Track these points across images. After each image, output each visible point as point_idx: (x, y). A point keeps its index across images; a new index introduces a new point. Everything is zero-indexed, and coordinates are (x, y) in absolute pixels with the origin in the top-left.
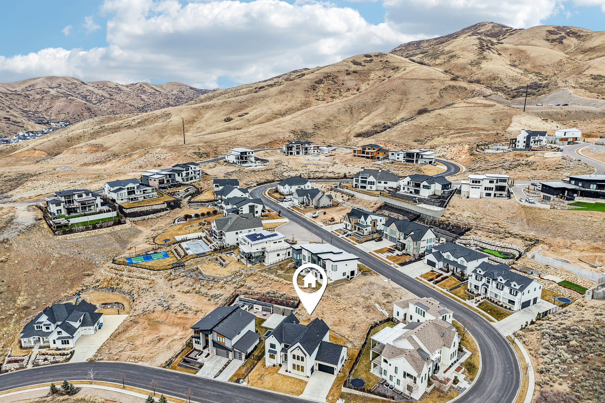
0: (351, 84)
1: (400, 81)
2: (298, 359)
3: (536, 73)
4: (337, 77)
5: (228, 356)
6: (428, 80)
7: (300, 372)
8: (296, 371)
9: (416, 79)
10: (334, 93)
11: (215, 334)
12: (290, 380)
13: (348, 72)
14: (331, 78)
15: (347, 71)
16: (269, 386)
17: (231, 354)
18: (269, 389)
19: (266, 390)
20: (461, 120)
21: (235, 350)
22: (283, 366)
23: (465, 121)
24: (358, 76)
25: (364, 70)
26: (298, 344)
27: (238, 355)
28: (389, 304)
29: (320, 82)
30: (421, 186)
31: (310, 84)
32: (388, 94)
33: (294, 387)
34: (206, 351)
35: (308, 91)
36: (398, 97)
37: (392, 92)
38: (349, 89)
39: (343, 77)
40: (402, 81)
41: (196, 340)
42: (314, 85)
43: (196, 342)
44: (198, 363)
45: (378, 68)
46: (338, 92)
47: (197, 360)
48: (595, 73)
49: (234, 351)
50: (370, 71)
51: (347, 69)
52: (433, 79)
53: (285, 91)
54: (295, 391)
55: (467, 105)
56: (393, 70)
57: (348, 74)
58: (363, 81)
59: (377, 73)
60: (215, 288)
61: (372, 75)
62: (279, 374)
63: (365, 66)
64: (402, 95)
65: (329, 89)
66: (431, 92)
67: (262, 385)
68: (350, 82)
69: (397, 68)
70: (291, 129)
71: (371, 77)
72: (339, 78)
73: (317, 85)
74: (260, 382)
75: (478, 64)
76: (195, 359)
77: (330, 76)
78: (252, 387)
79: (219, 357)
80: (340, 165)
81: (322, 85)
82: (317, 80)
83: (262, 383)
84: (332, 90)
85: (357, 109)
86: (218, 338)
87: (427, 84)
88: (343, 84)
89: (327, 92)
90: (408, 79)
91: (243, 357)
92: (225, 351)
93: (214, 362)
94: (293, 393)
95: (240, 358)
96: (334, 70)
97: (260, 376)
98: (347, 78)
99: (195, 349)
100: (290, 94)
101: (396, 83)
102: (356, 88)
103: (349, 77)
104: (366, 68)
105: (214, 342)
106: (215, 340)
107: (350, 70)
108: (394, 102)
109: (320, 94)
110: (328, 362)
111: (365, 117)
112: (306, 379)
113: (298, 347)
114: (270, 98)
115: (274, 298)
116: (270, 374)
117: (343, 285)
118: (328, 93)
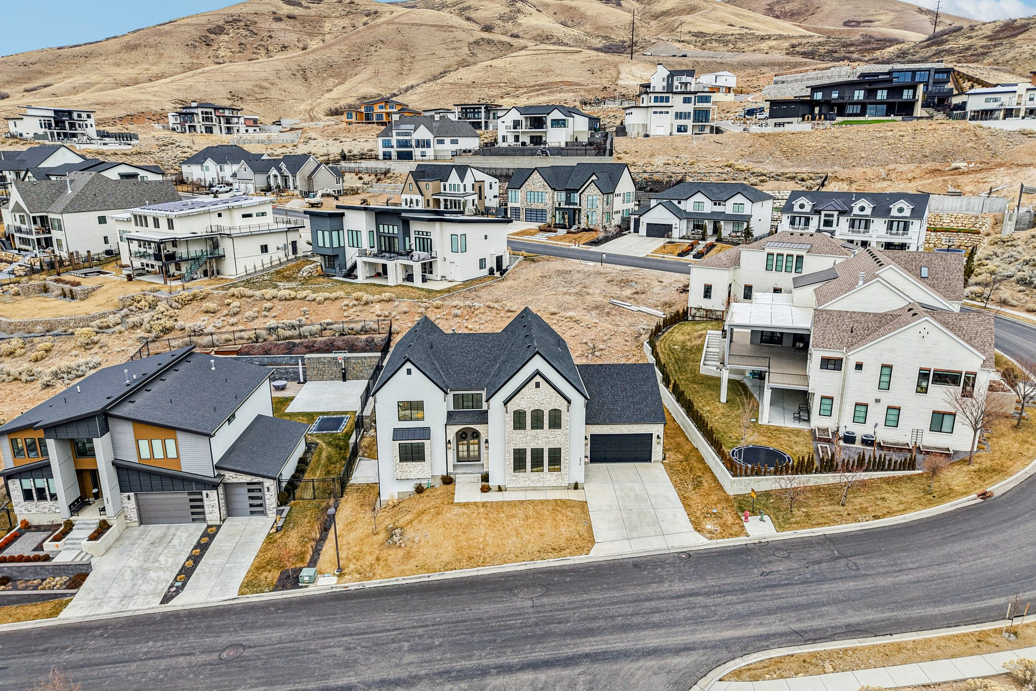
0: (289, 39)
1: (390, 27)
2: (537, 423)
3: (603, 37)
4: (255, 23)
5: (197, 512)
6: (442, 27)
7: (547, 477)
8: (529, 477)
9: (421, 25)
10: (254, 53)
11: (125, 433)
12: (520, 512)
13: (276, 16)
14: (242, 24)
15: (275, 13)
16: (445, 558)
17: (212, 501)
18: (447, 567)
19: (436, 577)
20: (533, 73)
21: (230, 477)
22: (459, 479)
23: (539, 73)
24: (299, 25)
25: (309, 16)
26: (537, 363)
27: (242, 498)
28: (643, 296)
29: (219, 30)
30: (549, 123)
31: (196, 34)
32: (373, 48)
33: (548, 529)
34: (89, 518)
35: (195, 47)
36: (395, 53)
37: (380, 45)
38: (285, 47)
39: (266, 24)
40: (395, 27)
41: (28, 484)
42: (206, 37)
43: (28, 495)
44: (60, 569)
45: (338, 14)
46: (263, 51)
47: (47, 558)
48: (695, 30)
49: (226, 485)
50: (322, 18)
51: (274, 10)
52: (452, 27)
53: (139, 45)
54: (562, 542)
55: (534, 52)
56: (367, 16)
57: (279, 19)
58: (311, 35)
59: (336, 21)
60: (63, 353)
61: (327, 26)
62: (466, 505)
63: (309, 8)
64: (400, 49)
65: (241, 44)
66: (453, 46)
67: (413, 563)
68: (285, 33)
69: (376, 13)
70: (175, 97)
71: (326, 29)
72: (259, 25)
73: (212, 36)
74: (395, 555)
75: (512, 19)
76: (37, 559)
77: (240, 21)
78: (370, 584)
79: (155, 531)
80: (322, 141)
81: (226, 38)
82: (209, 26)
83: (408, 556)
84: (248, 46)
85: (315, 72)
86: (143, 444)
87: (443, 33)
88: (271, 37)
89: (237, 50)
90: (407, 24)
91: (271, 499)
92: (182, 498)
93: (137, 550)
94: (558, 550)
95: (258, 508)
96: (245, 10)
97: (382, 536)
98: (276, 25)
99: (27, 527)
100: (152, 51)
101: (383, 29)
102: (301, 45)
103: (281, 25)
104: (312, 12)
105: (120, 468)
106: (129, 456)
107: (281, 12)
108: (388, 61)
109: (222, 54)
110: (629, 421)
111: (335, 87)
112: (574, 495)
113: (538, 373)
114: (104, 58)
115: (297, 341)
116: (426, 518)
117: (491, 286)
118: (240, 52)
